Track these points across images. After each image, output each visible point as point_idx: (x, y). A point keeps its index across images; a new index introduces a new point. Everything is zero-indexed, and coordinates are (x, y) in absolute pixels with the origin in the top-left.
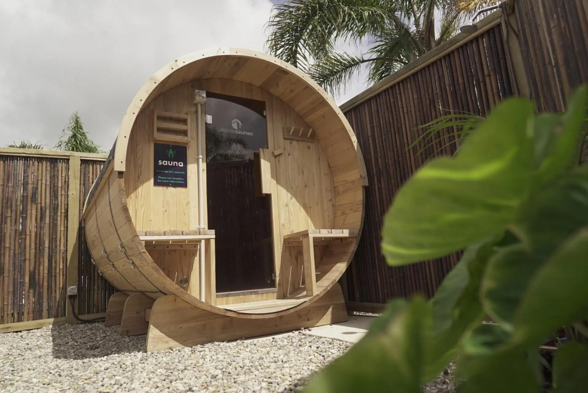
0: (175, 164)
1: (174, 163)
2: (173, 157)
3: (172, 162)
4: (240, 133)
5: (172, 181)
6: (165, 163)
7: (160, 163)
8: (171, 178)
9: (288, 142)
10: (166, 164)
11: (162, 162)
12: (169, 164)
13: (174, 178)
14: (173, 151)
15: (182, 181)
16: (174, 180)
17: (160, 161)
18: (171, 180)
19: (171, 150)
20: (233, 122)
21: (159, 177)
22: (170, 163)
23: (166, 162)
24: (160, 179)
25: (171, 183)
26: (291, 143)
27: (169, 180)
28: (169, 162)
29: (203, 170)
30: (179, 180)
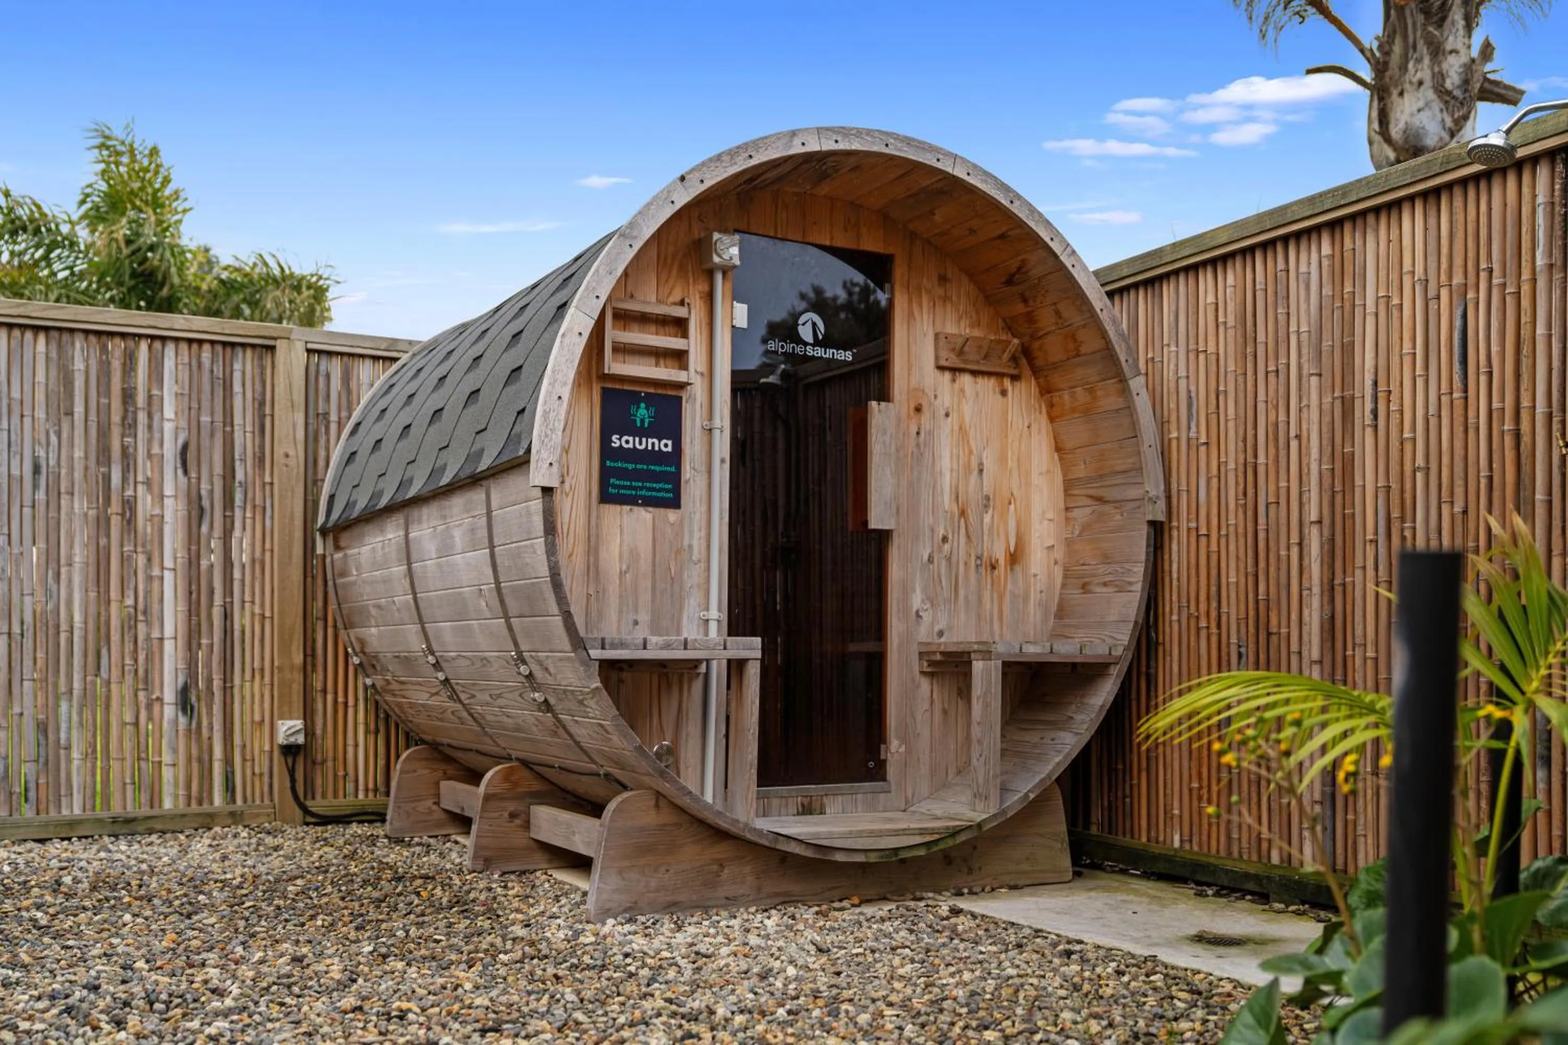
0: (653, 444)
1: (650, 441)
2: (646, 425)
3: (644, 440)
4: (819, 352)
5: (644, 493)
6: (627, 442)
7: (616, 441)
8: (640, 484)
9: (947, 375)
10: (631, 446)
11: (620, 439)
12: (638, 446)
13: (648, 485)
14: (647, 408)
15: (667, 491)
16: (649, 489)
17: (615, 438)
18: (641, 488)
19: (643, 405)
20: (801, 321)
21: (612, 481)
22: (641, 444)
23: (631, 439)
24: (615, 486)
25: (640, 497)
26: (954, 380)
27: (635, 488)
28: (637, 439)
29: (723, 461)
30: (662, 489)
